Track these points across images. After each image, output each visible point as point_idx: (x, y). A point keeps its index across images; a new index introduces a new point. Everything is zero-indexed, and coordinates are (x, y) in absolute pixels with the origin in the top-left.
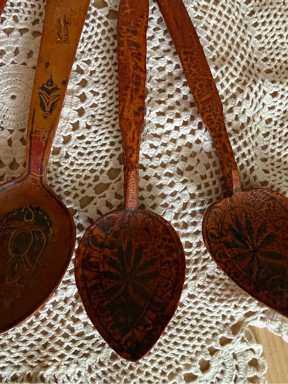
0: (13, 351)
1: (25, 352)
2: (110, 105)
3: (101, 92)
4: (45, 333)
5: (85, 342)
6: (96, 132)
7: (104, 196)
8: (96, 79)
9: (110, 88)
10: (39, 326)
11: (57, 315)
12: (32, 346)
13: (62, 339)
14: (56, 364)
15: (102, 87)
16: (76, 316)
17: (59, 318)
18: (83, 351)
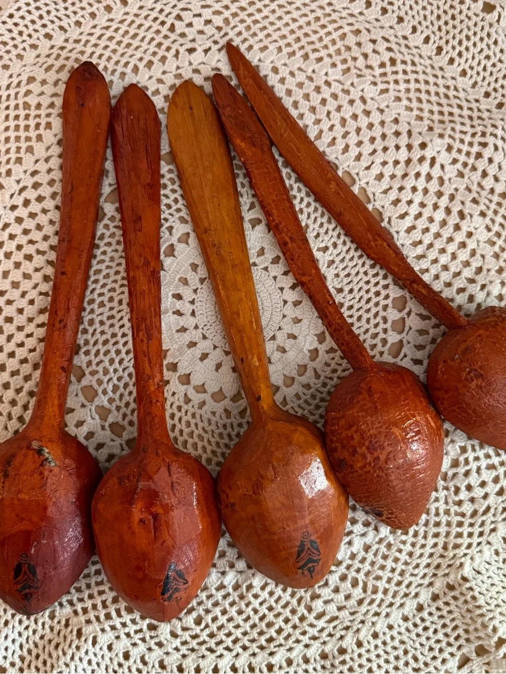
0: (416, 571)
1: (428, 565)
2: (348, 251)
3: (330, 244)
4: (436, 535)
5: (484, 518)
6: (351, 291)
7: (405, 356)
8: (315, 233)
9: (335, 234)
10: (426, 532)
11: (437, 509)
12: (431, 555)
13: (459, 530)
14: (468, 557)
15: (326, 238)
16: (457, 499)
17: (441, 511)
18: (487, 529)
